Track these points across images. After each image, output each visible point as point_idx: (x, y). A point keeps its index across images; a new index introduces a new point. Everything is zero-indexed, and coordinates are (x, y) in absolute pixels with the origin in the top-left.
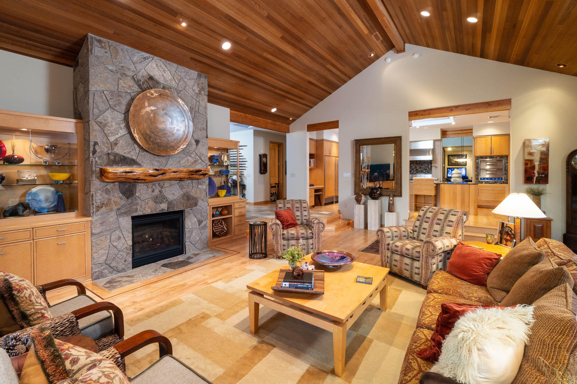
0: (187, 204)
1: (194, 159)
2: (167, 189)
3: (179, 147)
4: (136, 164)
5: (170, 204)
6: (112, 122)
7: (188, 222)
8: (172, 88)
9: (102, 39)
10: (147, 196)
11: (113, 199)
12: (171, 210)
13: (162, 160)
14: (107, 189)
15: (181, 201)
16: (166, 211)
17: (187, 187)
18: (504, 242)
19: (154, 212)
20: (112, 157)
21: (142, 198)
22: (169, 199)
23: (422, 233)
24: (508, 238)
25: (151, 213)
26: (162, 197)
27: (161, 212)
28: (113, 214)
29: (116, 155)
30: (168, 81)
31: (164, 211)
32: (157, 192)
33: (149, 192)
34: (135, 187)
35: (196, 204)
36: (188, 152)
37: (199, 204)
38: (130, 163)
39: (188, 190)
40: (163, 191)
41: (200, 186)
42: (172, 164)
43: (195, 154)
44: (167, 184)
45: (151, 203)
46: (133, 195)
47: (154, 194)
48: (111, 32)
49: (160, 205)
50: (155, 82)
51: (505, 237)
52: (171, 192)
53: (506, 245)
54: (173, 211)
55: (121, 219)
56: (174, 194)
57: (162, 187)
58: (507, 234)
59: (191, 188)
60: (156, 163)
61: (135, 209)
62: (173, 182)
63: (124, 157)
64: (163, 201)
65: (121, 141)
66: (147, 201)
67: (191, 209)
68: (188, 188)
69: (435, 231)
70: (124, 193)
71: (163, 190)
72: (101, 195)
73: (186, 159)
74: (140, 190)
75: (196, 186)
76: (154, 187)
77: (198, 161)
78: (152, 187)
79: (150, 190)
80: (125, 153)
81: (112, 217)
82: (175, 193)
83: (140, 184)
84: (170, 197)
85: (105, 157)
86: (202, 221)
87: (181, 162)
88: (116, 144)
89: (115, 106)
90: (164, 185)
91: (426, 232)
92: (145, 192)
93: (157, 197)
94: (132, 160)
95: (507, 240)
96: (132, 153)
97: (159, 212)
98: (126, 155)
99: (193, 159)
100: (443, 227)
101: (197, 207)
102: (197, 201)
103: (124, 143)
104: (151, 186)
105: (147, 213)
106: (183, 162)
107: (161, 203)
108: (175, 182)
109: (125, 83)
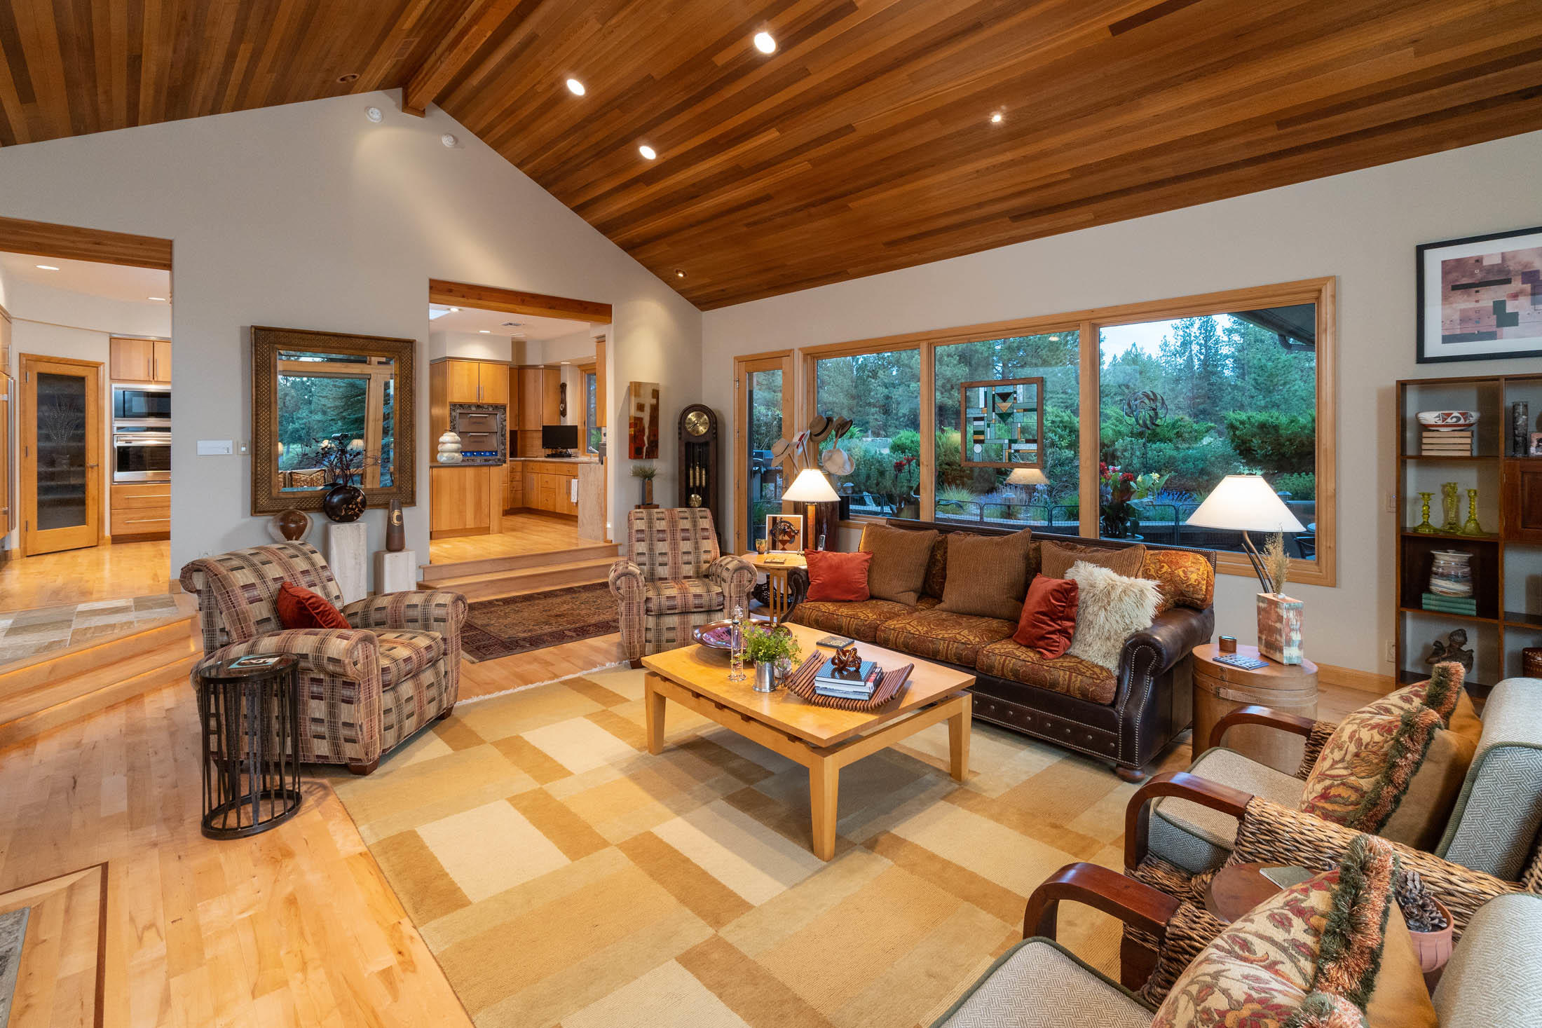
18: (781, 546)
23: (661, 565)
24: (786, 538)
51: (780, 538)
53: (784, 549)
58: (784, 532)
69: (684, 553)
91: (669, 559)
95: (784, 542)
100: (697, 543)
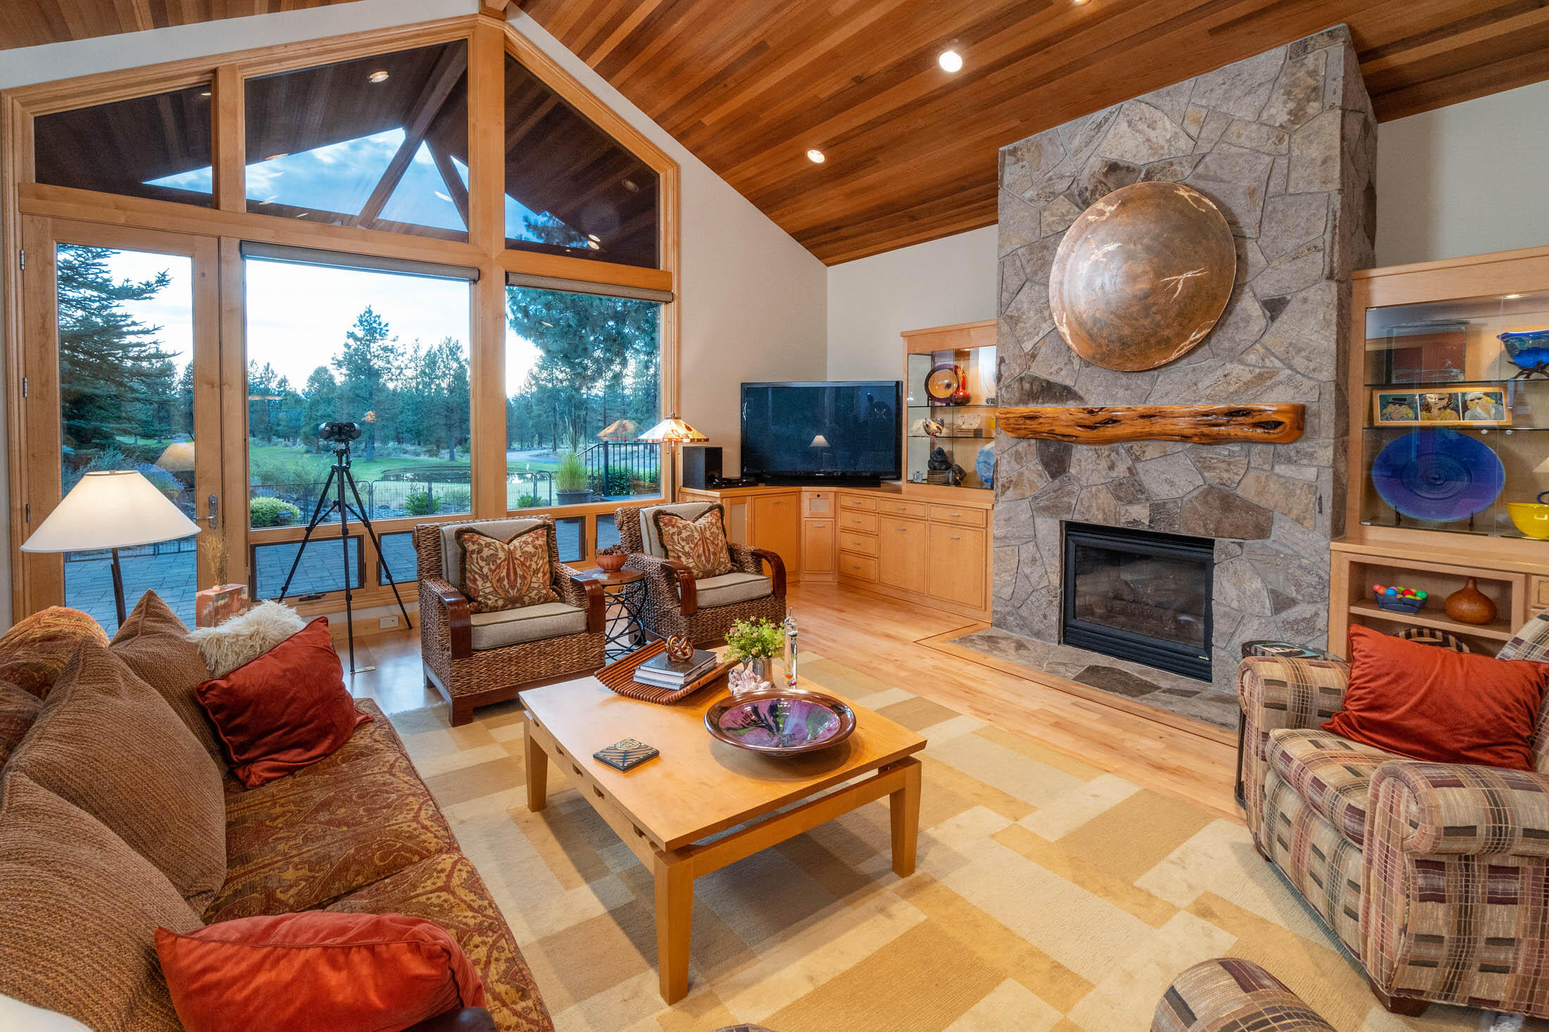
0: (1219, 522)
1: (1257, 370)
2: (1149, 466)
3: (1187, 338)
4: (1072, 399)
5: (1158, 508)
6: (1029, 310)
7: (1225, 584)
8: (1175, 161)
9: (1016, 144)
10: (1095, 478)
11: (1026, 473)
12: (1161, 528)
13: (1139, 382)
14: (1017, 451)
15: (1195, 511)
16: (1146, 529)
17: (1224, 466)
19: (1112, 524)
20: (1027, 386)
21: (1084, 482)
22: (1156, 495)
25: (1104, 524)
26: (1133, 485)
27: (1130, 527)
28: (1025, 504)
29: (1034, 379)
30: (1162, 148)
31: (1140, 528)
32: (1121, 470)
33: (1100, 467)
34: (1068, 450)
35: (1262, 532)
36: (1232, 349)
37: (1276, 532)
38: (1061, 395)
39: (1225, 475)
40: (1140, 470)
41: (1280, 469)
42: (1166, 394)
43: (1262, 350)
44: (1152, 449)
45: (1105, 498)
46: (1065, 471)
47: (1115, 475)
48: (1016, 123)
49: (1129, 508)
50: (1124, 171)
52: (1163, 476)
54: (1167, 531)
55: (1038, 521)
56: (1172, 484)
57: (1137, 459)
59: (1242, 472)
60: (1121, 393)
61: (1067, 505)
62: (1171, 447)
63: (1048, 382)
64: (1138, 499)
65: (1043, 350)
66: (1094, 489)
67: (1240, 545)
68: (1227, 471)
70: (1046, 465)
71: (1139, 466)
72: (1009, 462)
73: (1220, 373)
74: (1080, 461)
75: (1266, 467)
76: (1113, 455)
77: (1272, 374)
78: (1109, 456)
79: (1104, 464)
80: (1051, 373)
81: (1023, 512)
82: (1177, 480)
83: (1079, 447)
84: (1161, 491)
85: (1016, 386)
86: (1292, 602)
87: (1200, 386)
88: (1034, 356)
89: (1035, 273)
90: (1144, 452)
92: (1091, 467)
93: (1121, 484)
94: (1066, 388)
96: (1063, 373)
97: (1125, 526)
98: (1052, 379)
99: (1251, 372)
101: (1268, 542)
102: (1270, 521)
103: (1049, 352)
104: (1107, 453)
105: (1094, 522)
106: (1207, 383)
107: (1130, 502)
108: (1179, 447)
109: (1052, 215)
